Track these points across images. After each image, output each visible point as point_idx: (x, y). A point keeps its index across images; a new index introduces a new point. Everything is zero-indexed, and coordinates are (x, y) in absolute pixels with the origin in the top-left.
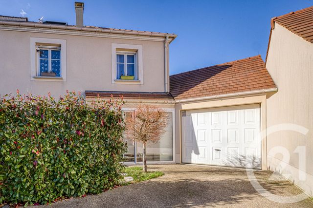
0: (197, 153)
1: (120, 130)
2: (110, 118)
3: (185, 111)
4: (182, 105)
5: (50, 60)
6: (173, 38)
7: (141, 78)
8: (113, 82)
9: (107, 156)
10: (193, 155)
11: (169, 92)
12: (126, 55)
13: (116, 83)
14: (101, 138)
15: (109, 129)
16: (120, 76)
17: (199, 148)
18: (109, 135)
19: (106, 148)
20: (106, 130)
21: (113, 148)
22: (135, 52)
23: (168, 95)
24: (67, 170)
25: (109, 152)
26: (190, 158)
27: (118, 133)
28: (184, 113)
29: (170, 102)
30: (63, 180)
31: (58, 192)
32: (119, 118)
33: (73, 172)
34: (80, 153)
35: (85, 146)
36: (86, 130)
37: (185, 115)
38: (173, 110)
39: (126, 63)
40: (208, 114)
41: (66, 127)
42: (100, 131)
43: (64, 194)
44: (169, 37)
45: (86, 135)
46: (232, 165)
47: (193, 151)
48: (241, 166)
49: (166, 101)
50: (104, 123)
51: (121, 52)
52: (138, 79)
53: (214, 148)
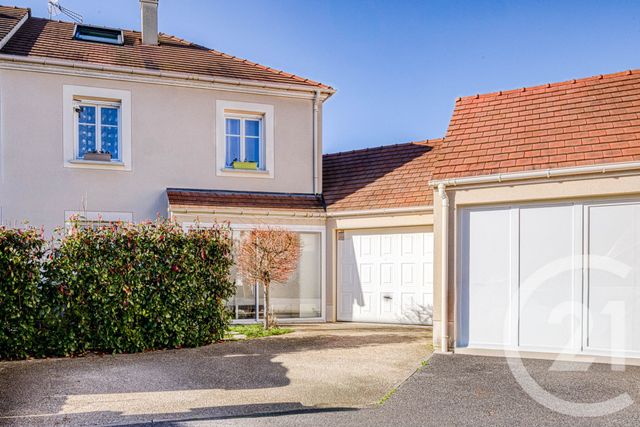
0: (362, 304)
1: (226, 263)
2: (214, 250)
3: (342, 231)
4: (338, 221)
5: (98, 125)
6: (329, 94)
7: (270, 167)
8: (219, 173)
9: (209, 299)
10: (356, 306)
11: (320, 192)
12: (244, 120)
13: (224, 174)
14: (201, 275)
15: (211, 263)
16: (232, 162)
17: (364, 295)
18: (211, 271)
19: (208, 289)
20: (207, 264)
21: (218, 288)
22: (260, 117)
23: (318, 199)
24: (160, 314)
25: (212, 293)
26: (351, 313)
27: (224, 269)
28: (341, 233)
29: (318, 214)
30: (156, 325)
31: (148, 341)
32: (225, 249)
33: (168, 316)
34: (175, 293)
35: (183, 285)
36: (184, 265)
37: (342, 238)
38: (322, 229)
39: (243, 136)
40: (376, 238)
41: (160, 261)
42: (201, 266)
43: (156, 344)
44: (322, 93)
45: (183, 271)
46: (408, 321)
47: (355, 301)
48: (418, 322)
49: (310, 214)
50: (205, 255)
51: (234, 116)
52: (265, 169)
53: (383, 295)
